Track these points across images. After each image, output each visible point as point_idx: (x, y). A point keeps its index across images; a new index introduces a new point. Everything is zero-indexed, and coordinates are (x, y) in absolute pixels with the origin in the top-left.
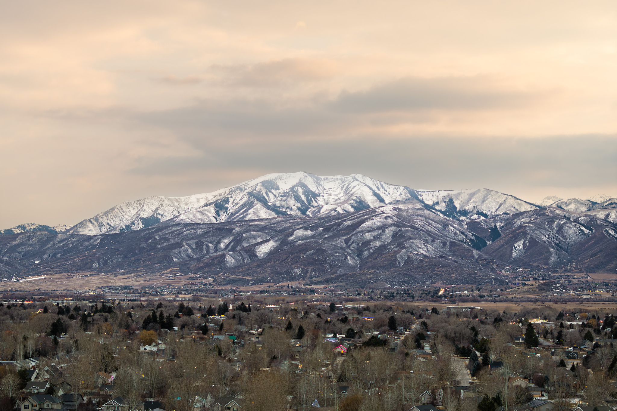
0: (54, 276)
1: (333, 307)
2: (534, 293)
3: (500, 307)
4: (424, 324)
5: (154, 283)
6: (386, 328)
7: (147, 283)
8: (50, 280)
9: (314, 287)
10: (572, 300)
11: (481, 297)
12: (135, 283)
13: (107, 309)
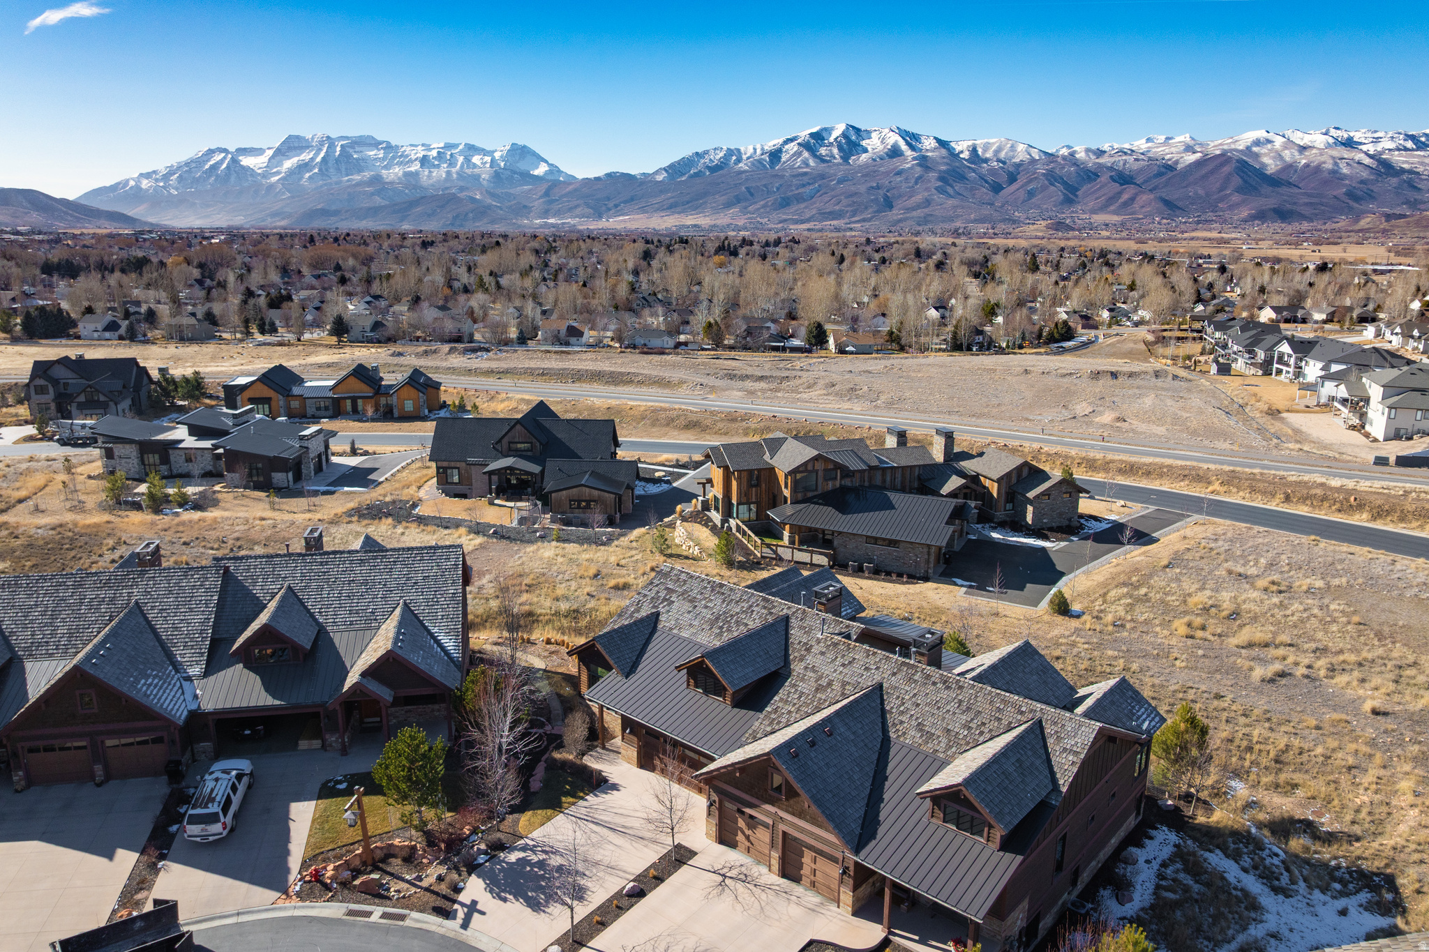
0: (636, 216)
1: (868, 241)
2: (1042, 231)
3: (1010, 243)
4: (945, 253)
5: (719, 222)
6: (913, 256)
7: (713, 223)
8: (634, 220)
9: (853, 226)
10: (1074, 238)
11: (995, 234)
12: (703, 222)
13: (684, 241)
